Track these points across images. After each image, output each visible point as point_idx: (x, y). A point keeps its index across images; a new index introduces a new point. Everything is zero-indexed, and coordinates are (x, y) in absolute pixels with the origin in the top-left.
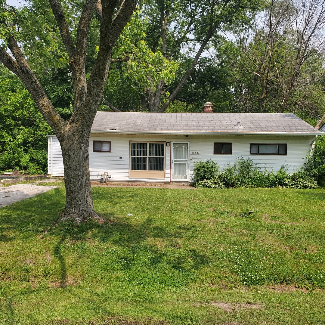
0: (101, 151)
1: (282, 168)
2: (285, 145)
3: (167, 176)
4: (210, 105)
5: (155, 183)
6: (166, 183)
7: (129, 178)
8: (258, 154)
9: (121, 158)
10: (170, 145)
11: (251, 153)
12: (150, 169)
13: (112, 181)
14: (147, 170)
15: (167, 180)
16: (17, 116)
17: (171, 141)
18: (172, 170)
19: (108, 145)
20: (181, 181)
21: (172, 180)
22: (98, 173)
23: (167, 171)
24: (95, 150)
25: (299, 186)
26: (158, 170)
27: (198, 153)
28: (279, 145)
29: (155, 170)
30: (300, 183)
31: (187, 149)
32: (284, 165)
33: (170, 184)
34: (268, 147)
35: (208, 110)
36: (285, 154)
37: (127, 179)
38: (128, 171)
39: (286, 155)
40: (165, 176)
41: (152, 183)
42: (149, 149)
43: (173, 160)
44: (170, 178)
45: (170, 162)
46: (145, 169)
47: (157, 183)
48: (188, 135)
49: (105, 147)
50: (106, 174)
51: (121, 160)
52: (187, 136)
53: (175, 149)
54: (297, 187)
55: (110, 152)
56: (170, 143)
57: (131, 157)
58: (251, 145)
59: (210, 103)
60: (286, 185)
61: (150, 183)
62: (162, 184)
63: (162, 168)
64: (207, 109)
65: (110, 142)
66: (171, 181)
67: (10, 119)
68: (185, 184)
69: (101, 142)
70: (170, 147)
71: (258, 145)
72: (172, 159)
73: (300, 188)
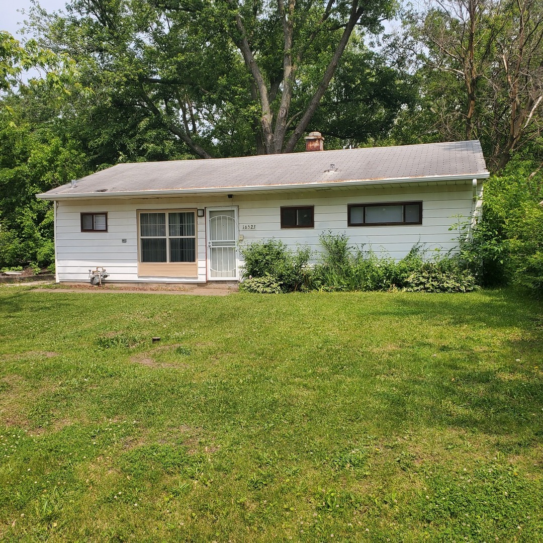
0: (93, 230)
1: (414, 251)
2: (419, 205)
3: (201, 271)
4: (315, 138)
5: (182, 285)
6: (200, 285)
7: (139, 277)
8: (364, 224)
9: (124, 241)
10: (204, 215)
11: (350, 224)
12: (172, 260)
13: (113, 283)
14: (168, 262)
15: (202, 279)
16: (45, 181)
17: (205, 208)
18: (209, 261)
19: (102, 219)
20: (225, 281)
21: (210, 279)
22: (90, 268)
23: (200, 263)
24: (84, 229)
25: (429, 288)
26: (186, 261)
27: (253, 228)
28: (405, 205)
29: (181, 261)
30: (432, 281)
31: (234, 220)
32: (418, 246)
33: (207, 286)
34: (384, 210)
35: (313, 146)
36: (420, 222)
37: (135, 278)
38: (136, 264)
39: (422, 224)
40: (197, 271)
41: (176, 285)
42: (169, 223)
43: (211, 241)
44: (206, 275)
45: (206, 246)
46: (165, 261)
47: (184, 285)
48: (232, 195)
49: (100, 223)
50: (100, 270)
51: (124, 244)
52: (230, 196)
53: (212, 221)
54: (426, 289)
55: (106, 231)
56: (204, 211)
57: (140, 240)
58: (351, 208)
59: (318, 134)
60: (407, 284)
61: (173, 285)
62: (193, 286)
63: (192, 258)
64: (310, 145)
65: (106, 214)
66: (208, 282)
67: (34, 186)
68: (232, 285)
69: (92, 215)
70: (204, 218)
71: (364, 206)
72: (208, 240)
73: (432, 291)
